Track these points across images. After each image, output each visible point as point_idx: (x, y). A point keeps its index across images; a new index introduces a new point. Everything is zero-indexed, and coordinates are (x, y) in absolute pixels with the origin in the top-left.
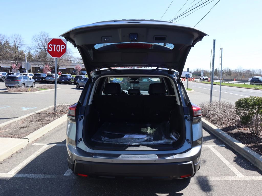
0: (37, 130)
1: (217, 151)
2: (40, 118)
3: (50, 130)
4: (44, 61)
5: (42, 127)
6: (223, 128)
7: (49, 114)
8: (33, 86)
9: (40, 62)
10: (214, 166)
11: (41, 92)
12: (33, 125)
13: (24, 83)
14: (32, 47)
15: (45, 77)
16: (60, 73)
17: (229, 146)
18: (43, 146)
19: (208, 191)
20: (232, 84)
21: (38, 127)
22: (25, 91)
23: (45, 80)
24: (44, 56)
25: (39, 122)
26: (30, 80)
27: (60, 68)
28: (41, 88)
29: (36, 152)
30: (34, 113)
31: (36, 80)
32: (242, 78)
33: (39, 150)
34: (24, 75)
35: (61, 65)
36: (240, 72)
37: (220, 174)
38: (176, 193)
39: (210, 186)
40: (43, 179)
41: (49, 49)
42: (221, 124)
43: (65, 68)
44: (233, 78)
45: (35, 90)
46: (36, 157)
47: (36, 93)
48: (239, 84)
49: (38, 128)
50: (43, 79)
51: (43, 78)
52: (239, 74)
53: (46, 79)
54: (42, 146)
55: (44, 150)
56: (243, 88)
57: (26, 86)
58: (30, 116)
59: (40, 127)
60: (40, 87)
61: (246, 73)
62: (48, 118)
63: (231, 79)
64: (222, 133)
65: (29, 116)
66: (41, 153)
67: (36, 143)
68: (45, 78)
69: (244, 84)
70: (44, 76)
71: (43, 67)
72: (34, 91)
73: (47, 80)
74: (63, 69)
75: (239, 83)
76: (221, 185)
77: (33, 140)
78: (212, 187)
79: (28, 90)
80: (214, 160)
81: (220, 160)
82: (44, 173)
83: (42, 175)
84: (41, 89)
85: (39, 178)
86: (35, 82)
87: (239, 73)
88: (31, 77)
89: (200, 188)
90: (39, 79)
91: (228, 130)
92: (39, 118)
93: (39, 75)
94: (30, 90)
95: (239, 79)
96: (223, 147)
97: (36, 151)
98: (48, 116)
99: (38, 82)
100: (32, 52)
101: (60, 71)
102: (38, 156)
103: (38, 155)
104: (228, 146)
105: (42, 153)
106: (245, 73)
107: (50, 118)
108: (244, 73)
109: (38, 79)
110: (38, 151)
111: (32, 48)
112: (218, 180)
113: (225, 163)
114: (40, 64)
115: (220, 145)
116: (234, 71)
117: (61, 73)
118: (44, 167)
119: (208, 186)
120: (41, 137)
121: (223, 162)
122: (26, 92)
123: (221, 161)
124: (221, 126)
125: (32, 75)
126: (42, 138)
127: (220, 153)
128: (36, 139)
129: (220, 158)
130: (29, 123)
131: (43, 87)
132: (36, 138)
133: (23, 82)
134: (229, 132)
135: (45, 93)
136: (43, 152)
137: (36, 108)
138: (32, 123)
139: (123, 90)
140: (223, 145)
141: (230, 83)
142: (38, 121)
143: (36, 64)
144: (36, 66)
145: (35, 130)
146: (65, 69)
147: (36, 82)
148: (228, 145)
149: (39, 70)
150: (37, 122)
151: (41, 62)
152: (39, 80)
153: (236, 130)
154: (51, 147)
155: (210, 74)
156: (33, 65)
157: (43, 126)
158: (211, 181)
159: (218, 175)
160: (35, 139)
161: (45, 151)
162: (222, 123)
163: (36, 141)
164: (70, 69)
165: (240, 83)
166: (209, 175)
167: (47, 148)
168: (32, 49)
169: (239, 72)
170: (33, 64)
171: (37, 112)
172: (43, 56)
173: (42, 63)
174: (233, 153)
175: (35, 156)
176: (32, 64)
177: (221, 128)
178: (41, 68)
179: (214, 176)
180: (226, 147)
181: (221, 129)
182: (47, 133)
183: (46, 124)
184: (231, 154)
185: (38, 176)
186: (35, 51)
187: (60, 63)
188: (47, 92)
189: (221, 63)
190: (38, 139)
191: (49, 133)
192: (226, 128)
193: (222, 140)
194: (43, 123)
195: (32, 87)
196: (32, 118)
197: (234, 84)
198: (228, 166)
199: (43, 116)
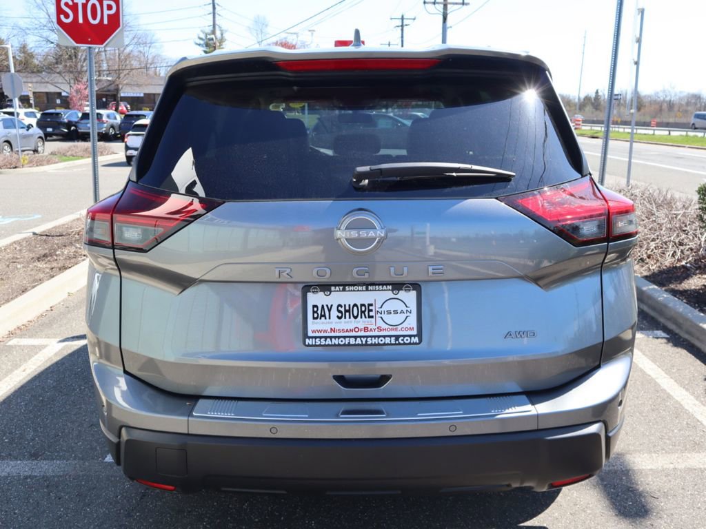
0: (30, 292)
1: (644, 354)
2: (47, 251)
3: (73, 291)
4: (71, 72)
5: (48, 279)
6: (650, 273)
7: (76, 236)
8: (40, 149)
9: (58, 75)
10: (641, 413)
11: (64, 169)
12: (20, 275)
13: (8, 142)
14: (28, 26)
15: (76, 120)
16: (125, 109)
17: (680, 337)
18: (45, 346)
19: (640, 516)
20: (648, 134)
21: (35, 280)
22: (11, 164)
23: (76, 131)
24: (70, 56)
25: (41, 265)
26: (28, 130)
27: (124, 93)
28: (63, 156)
29: (16, 371)
30: (27, 234)
31: (50, 130)
32: (677, 119)
33: (30, 362)
34: (7, 116)
35: (127, 84)
36: (670, 101)
37: (668, 441)
38: (522, 524)
39: (640, 495)
40: (26, 478)
41: (62, 17)
42: (642, 260)
43: (138, 93)
44: (648, 119)
45: (45, 163)
46: (12, 391)
47: (45, 171)
48: (670, 134)
49: (34, 285)
50: (69, 128)
51: (69, 125)
52: (665, 106)
53: (80, 126)
54: (41, 348)
55: (46, 361)
56: (684, 147)
57: (15, 149)
58: (14, 242)
59: (41, 281)
60: (59, 153)
61: (688, 104)
62: (73, 249)
63: (643, 120)
64: (650, 292)
65: (11, 244)
66: (33, 376)
67: (21, 336)
68: (76, 124)
69: (687, 136)
70: (74, 119)
71: (69, 91)
72: (41, 165)
73: (82, 131)
74: (132, 97)
75: (669, 131)
76: (681, 491)
77: (12, 328)
78: (650, 500)
79: (22, 161)
80: (638, 390)
81: (657, 388)
82: (34, 456)
83: (25, 462)
84: (64, 158)
85: (13, 477)
86: (43, 136)
87: (665, 104)
88: (33, 121)
89: (607, 502)
90: (59, 128)
91: (670, 281)
92: (41, 251)
93: (57, 114)
94: (26, 162)
95: (665, 120)
96: (657, 338)
97: (16, 366)
98: (71, 244)
99: (55, 137)
100: (32, 42)
101: (126, 103)
102: (22, 387)
103: (22, 384)
104: (676, 334)
105: (36, 373)
106: (683, 103)
107: (80, 248)
108: (681, 105)
109: (54, 128)
110: (22, 368)
111: (30, 30)
112: (665, 467)
113: (677, 398)
114: (60, 81)
115: (650, 332)
116: (649, 96)
117: (127, 108)
118: (35, 430)
119: (635, 495)
120: (42, 315)
121: (669, 396)
122: (16, 167)
123: (664, 391)
124: (643, 266)
125: (36, 117)
126: (44, 319)
127: (654, 360)
128: (25, 322)
129: (657, 380)
130: (8, 266)
131: (70, 153)
132: (23, 320)
133: (4, 136)
134: (672, 286)
135: (75, 170)
136: (43, 368)
137: (40, 216)
138: (17, 268)
139: (317, 148)
140: (660, 333)
141: (640, 134)
142: (38, 259)
143: (48, 82)
144: (46, 87)
145: (25, 291)
146: (138, 95)
147: (47, 137)
148: (677, 331)
149: (58, 101)
150: (35, 264)
151: (63, 75)
152: (57, 131)
153: (695, 281)
154: (70, 351)
155: (578, 107)
156: (38, 84)
157: (53, 277)
158: (641, 471)
159: (663, 449)
160: (20, 324)
161: (48, 365)
162: (645, 256)
163: (22, 331)
164: (154, 94)
165: (672, 133)
166: (632, 448)
167: (56, 354)
168: (28, 32)
169: (668, 99)
170: (37, 82)
171: (38, 230)
172: (67, 56)
173: (66, 78)
174: (698, 362)
175: (9, 387)
176: (35, 80)
177: (645, 274)
178: (64, 94)
179: (650, 452)
180: (669, 340)
181: (646, 277)
182: (63, 301)
183: (64, 268)
184: (693, 366)
185: (8, 470)
186: (42, 39)
187: (122, 75)
188: (80, 166)
189: (636, 60)
190: (31, 322)
191: (70, 298)
192: (661, 272)
193: (652, 313)
194: (54, 265)
195: (36, 151)
196: (20, 250)
197: (654, 134)
198: (691, 410)
199: (57, 244)
